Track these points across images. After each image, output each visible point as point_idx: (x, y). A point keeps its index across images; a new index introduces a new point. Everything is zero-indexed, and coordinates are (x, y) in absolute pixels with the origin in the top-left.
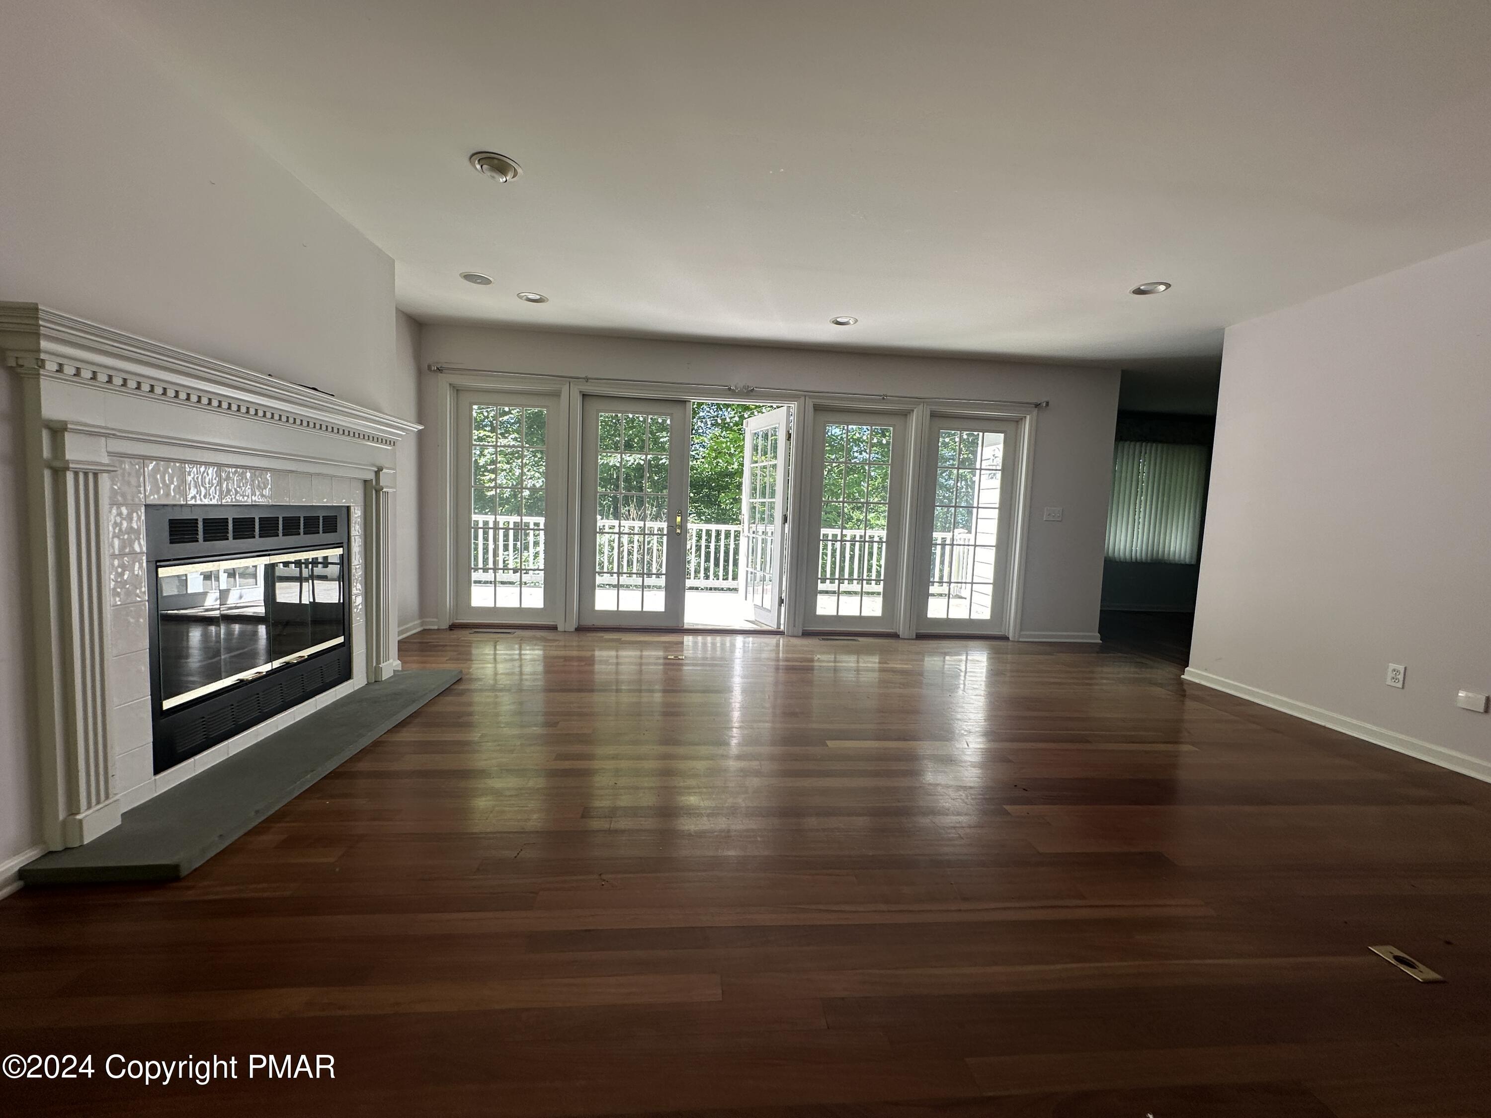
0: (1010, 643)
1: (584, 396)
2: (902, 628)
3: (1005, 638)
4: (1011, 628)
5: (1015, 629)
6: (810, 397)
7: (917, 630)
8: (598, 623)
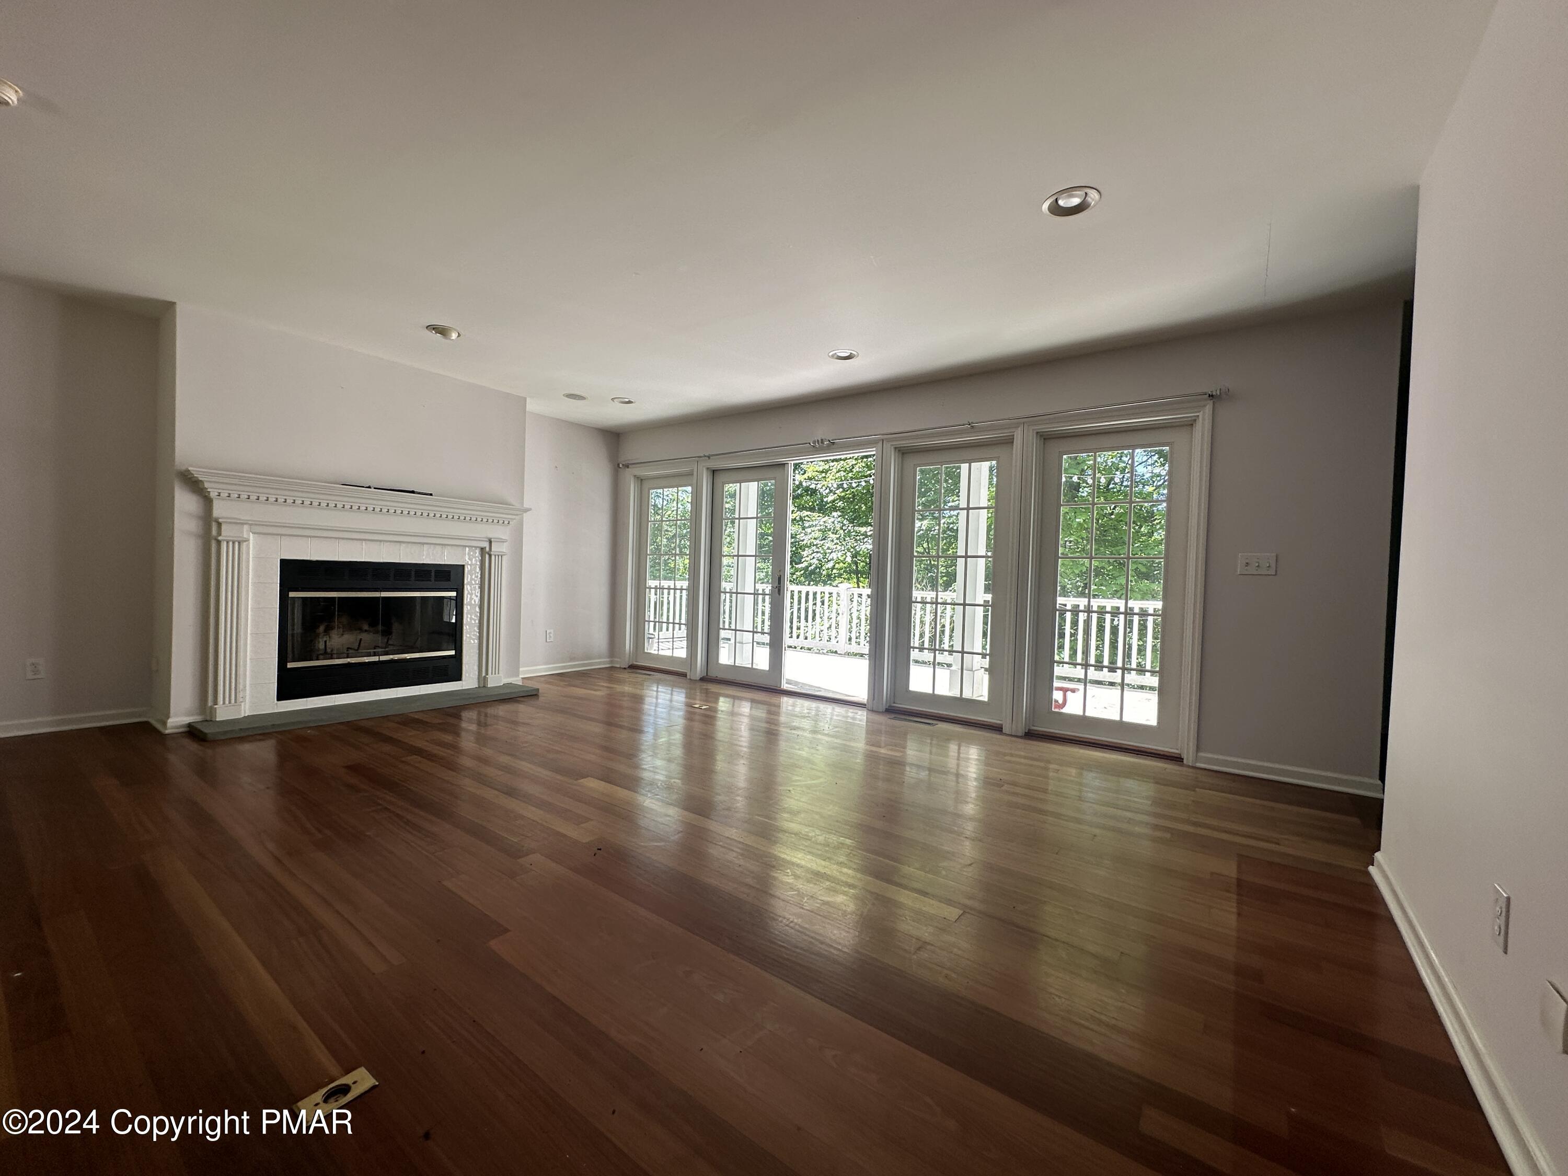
1: (714, 472)
5: (1189, 746)
6: (889, 440)
7: (1028, 725)
8: (721, 675)
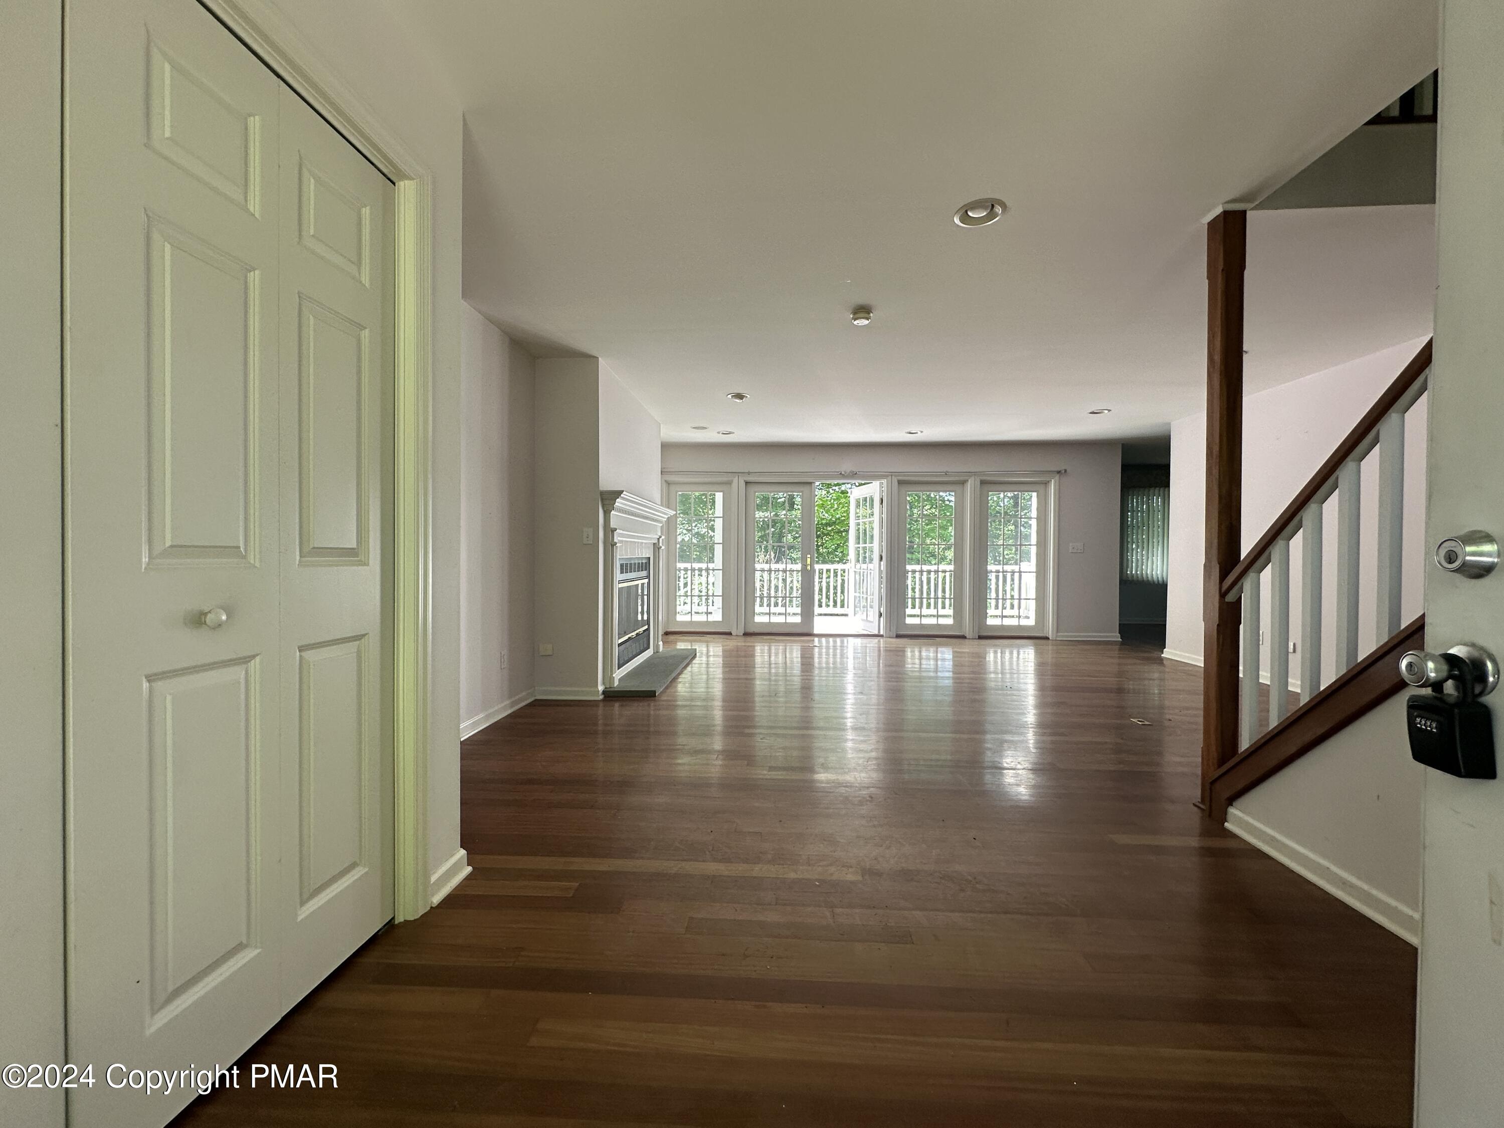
0: (1050, 642)
1: (747, 483)
2: (967, 630)
3: (1047, 638)
4: (1050, 630)
5: (1053, 631)
6: (895, 476)
7: (979, 633)
8: (757, 630)
